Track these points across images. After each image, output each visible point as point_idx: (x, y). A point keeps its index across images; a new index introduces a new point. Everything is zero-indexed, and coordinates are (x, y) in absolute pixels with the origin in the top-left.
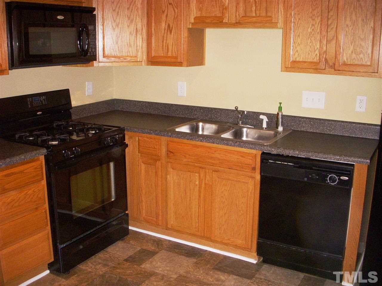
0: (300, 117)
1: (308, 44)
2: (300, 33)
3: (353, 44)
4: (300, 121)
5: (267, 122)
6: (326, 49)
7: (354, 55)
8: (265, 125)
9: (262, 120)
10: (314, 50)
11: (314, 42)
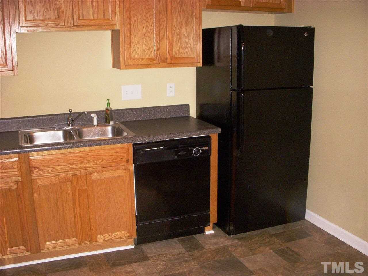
0: (123, 109)
1: (144, 43)
2: (136, 34)
3: (180, 41)
4: (124, 113)
5: (97, 119)
6: (160, 47)
7: (181, 51)
8: (95, 123)
9: (93, 118)
10: (149, 47)
11: (149, 41)
